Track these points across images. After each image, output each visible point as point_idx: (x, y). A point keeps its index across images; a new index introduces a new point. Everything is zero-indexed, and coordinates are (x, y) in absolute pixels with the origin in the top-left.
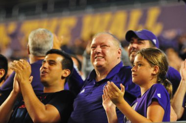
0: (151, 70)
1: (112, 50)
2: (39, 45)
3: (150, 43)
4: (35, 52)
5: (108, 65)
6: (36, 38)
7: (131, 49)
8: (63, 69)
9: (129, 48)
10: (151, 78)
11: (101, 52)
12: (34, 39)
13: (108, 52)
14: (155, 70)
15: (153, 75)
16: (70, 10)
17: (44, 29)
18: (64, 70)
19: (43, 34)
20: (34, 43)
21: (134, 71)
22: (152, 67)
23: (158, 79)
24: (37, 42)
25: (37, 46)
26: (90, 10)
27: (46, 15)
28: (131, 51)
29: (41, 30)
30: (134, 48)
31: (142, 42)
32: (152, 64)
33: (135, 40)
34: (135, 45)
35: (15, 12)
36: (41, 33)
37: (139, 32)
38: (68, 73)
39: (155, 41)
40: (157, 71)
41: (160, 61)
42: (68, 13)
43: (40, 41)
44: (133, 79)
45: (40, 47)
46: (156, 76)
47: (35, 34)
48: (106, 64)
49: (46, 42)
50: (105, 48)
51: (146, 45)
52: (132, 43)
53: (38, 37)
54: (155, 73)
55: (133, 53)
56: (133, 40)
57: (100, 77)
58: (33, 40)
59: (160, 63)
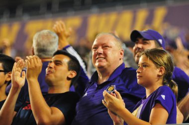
0: (157, 72)
1: (114, 50)
2: (44, 46)
3: (156, 43)
4: (40, 54)
5: (109, 66)
6: (41, 39)
7: (136, 49)
8: (69, 70)
9: (134, 48)
10: (157, 80)
11: (102, 53)
12: (39, 40)
13: (109, 53)
14: (161, 71)
15: (159, 76)
16: (75, 10)
17: (48, 30)
18: (71, 72)
19: (47, 36)
20: (38, 45)
21: (139, 72)
22: (158, 68)
23: (164, 80)
24: (42, 43)
25: (42, 47)
26: (95, 10)
27: (51, 15)
28: (137, 51)
29: (45, 32)
30: (139, 48)
31: (148, 42)
32: (158, 65)
33: (140, 40)
34: (140, 46)
35: (19, 12)
36: (46, 34)
37: (145, 32)
38: (74, 74)
39: (160, 41)
40: (163, 72)
41: (166, 61)
42: (74, 12)
43: (44, 42)
44: (138, 80)
45: (45, 48)
46: (162, 77)
47: (39, 35)
48: (107, 65)
49: (51, 43)
50: (106, 49)
51: (152, 45)
52: (137, 43)
53: (43, 38)
54: (160, 74)
55: (138, 53)
56: (138, 40)
57: (102, 79)
58: (37, 41)
59: (165, 64)
